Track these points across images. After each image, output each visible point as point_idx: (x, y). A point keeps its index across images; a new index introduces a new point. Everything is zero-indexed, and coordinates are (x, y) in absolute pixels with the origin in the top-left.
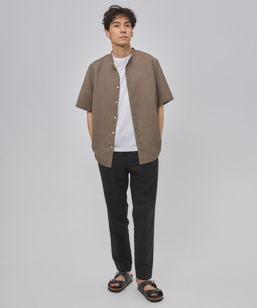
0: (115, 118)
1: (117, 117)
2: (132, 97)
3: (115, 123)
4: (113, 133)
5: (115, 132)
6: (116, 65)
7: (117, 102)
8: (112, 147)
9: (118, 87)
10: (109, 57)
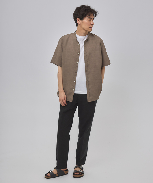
0: (76, 72)
1: (77, 72)
2: (86, 61)
3: (76, 75)
4: (75, 81)
5: (76, 81)
6: (78, 40)
7: (77, 63)
8: (73, 90)
9: (78, 54)
10: (74, 35)
